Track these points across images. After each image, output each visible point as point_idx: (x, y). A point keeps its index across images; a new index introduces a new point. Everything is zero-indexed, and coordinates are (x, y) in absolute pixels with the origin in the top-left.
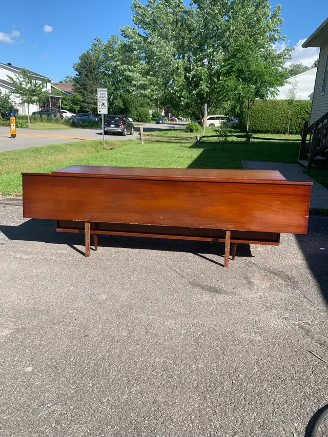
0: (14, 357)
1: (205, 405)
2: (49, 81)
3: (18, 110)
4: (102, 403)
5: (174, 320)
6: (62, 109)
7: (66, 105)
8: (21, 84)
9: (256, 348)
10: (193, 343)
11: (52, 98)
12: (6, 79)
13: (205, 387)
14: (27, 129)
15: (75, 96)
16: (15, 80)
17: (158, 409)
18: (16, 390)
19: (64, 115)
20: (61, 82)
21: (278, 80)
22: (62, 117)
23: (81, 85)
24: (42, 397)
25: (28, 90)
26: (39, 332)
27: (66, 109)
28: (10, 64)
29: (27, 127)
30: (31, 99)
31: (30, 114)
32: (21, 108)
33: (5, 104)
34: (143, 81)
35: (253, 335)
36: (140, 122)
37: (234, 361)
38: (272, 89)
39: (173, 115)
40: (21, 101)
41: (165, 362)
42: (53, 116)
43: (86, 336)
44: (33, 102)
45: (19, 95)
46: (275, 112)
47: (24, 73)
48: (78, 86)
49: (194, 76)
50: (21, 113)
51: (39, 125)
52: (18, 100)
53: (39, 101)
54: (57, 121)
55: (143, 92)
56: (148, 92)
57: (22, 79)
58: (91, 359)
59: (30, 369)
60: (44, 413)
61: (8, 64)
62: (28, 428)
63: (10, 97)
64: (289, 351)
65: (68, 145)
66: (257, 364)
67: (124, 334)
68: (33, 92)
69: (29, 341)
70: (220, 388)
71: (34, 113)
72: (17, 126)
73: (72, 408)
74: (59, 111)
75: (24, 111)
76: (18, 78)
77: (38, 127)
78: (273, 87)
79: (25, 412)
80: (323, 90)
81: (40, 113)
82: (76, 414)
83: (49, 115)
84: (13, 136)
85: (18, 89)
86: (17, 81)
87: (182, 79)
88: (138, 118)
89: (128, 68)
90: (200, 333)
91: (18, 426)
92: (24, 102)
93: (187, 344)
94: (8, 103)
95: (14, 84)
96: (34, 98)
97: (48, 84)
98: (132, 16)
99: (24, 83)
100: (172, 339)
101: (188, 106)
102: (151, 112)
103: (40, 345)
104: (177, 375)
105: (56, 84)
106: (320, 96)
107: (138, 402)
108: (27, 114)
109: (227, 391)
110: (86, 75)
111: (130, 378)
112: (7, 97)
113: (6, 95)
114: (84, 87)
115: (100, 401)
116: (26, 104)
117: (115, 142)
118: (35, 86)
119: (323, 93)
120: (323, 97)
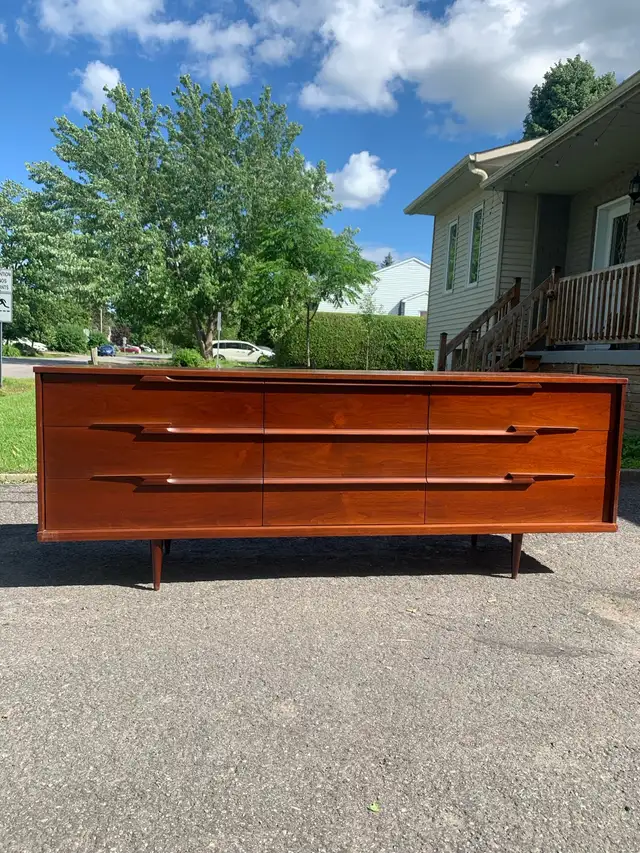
34: (80, 265)
36: (64, 351)
39: (130, 342)
49: (184, 264)
55: (81, 288)
56: (89, 288)
80: (449, 287)
87: (160, 270)
88: (59, 344)
89: (47, 239)
98: (54, 145)
101: (173, 318)
102: (86, 332)
106: (443, 297)
117: (27, 380)
119: (451, 291)
120: (451, 297)
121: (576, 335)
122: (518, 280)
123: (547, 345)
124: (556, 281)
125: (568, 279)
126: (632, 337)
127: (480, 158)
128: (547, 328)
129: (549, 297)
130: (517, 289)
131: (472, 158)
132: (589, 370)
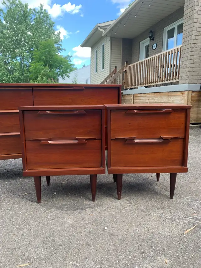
80: (96, 71)
119: (97, 73)
120: (97, 75)
121: (133, 84)
122: (116, 67)
123: (125, 88)
124: (127, 66)
125: (130, 65)
126: (149, 83)
127: (102, 25)
128: (124, 83)
129: (124, 72)
130: (115, 71)
131: (99, 25)
132: (137, 96)
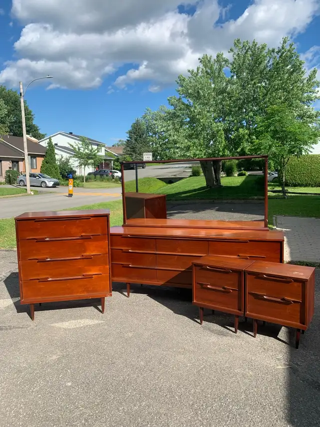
0: (60, 375)
1: (196, 418)
2: (104, 146)
3: (75, 172)
4: (119, 410)
5: (183, 356)
6: (114, 169)
7: (117, 166)
8: (79, 150)
9: (247, 381)
10: (195, 373)
11: (105, 160)
12: (67, 146)
13: (198, 406)
14: (82, 188)
15: (125, 158)
16: (74, 146)
17: (159, 418)
18: (59, 396)
19: (115, 174)
20: (113, 146)
21: (311, 138)
22: (113, 176)
23: (131, 148)
24: (77, 403)
25: (85, 155)
26: (79, 358)
27: (117, 169)
28: (71, 133)
29: (83, 187)
30: (87, 162)
31: (86, 174)
32: (79, 170)
33: (66, 167)
35: (247, 370)
37: (226, 389)
38: (306, 147)
40: (79, 164)
41: (171, 386)
42: (105, 176)
43: (113, 363)
44: (89, 164)
45: (77, 159)
46: (314, 166)
47: (83, 140)
48: (128, 149)
50: (78, 174)
51: (93, 184)
52: (77, 164)
53: (94, 164)
54: (108, 180)
57: (80, 146)
58: (115, 380)
59: (69, 384)
60: (77, 413)
61: (70, 133)
62: (66, 422)
63: (70, 160)
64: (274, 384)
65: (117, 202)
66: (245, 392)
67: (142, 363)
68: (89, 156)
69: (70, 365)
70: (210, 408)
71: (89, 174)
72: (74, 186)
73: (97, 412)
74: (111, 172)
75: (81, 172)
76: (77, 145)
77: (93, 186)
78: (307, 145)
79: (64, 412)
81: (95, 174)
82: (99, 416)
83: (102, 175)
84: (70, 195)
85: (77, 154)
86: (77, 147)
90: (202, 367)
91: (59, 420)
92: (81, 165)
93: (190, 374)
94: (68, 166)
95: (74, 150)
96: (90, 161)
97: (102, 148)
99: (82, 149)
100: (179, 370)
103: (78, 368)
104: (178, 396)
105: (109, 148)
107: (145, 412)
108: (83, 175)
109: (216, 410)
110: (136, 140)
111: (142, 396)
112: (68, 161)
113: (67, 159)
114: (134, 150)
115: (118, 409)
116: (83, 166)
118: (91, 151)
